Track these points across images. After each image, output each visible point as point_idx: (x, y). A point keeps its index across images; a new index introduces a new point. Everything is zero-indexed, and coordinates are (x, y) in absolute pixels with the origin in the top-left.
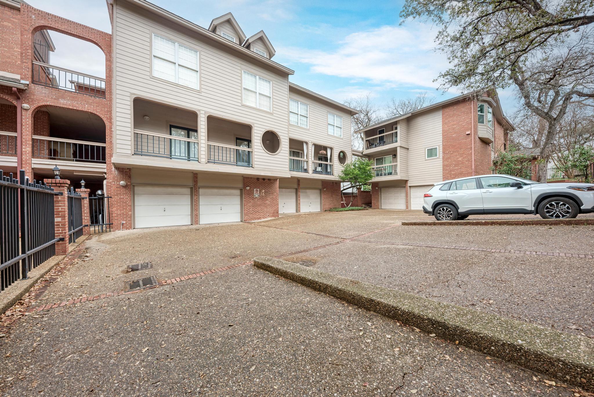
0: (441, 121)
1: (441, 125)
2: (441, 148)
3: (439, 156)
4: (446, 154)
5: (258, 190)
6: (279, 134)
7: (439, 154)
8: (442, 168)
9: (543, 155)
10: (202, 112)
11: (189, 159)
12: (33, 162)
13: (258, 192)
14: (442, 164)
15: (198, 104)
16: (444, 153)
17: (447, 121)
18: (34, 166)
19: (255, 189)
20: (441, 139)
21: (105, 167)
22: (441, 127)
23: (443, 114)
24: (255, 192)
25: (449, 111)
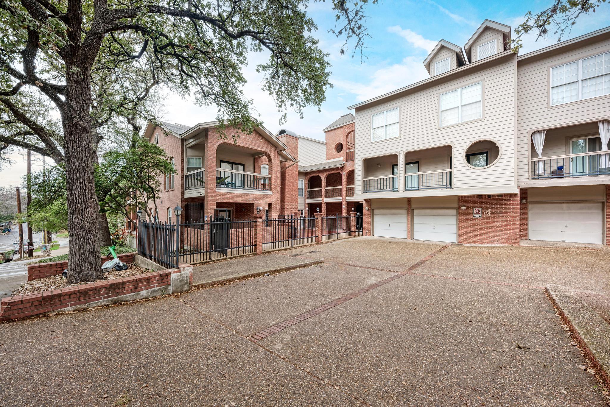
5: (480, 209)
6: (495, 140)
10: (401, 152)
11: (393, 190)
13: (481, 212)
15: (398, 147)
19: (474, 209)
24: (474, 212)
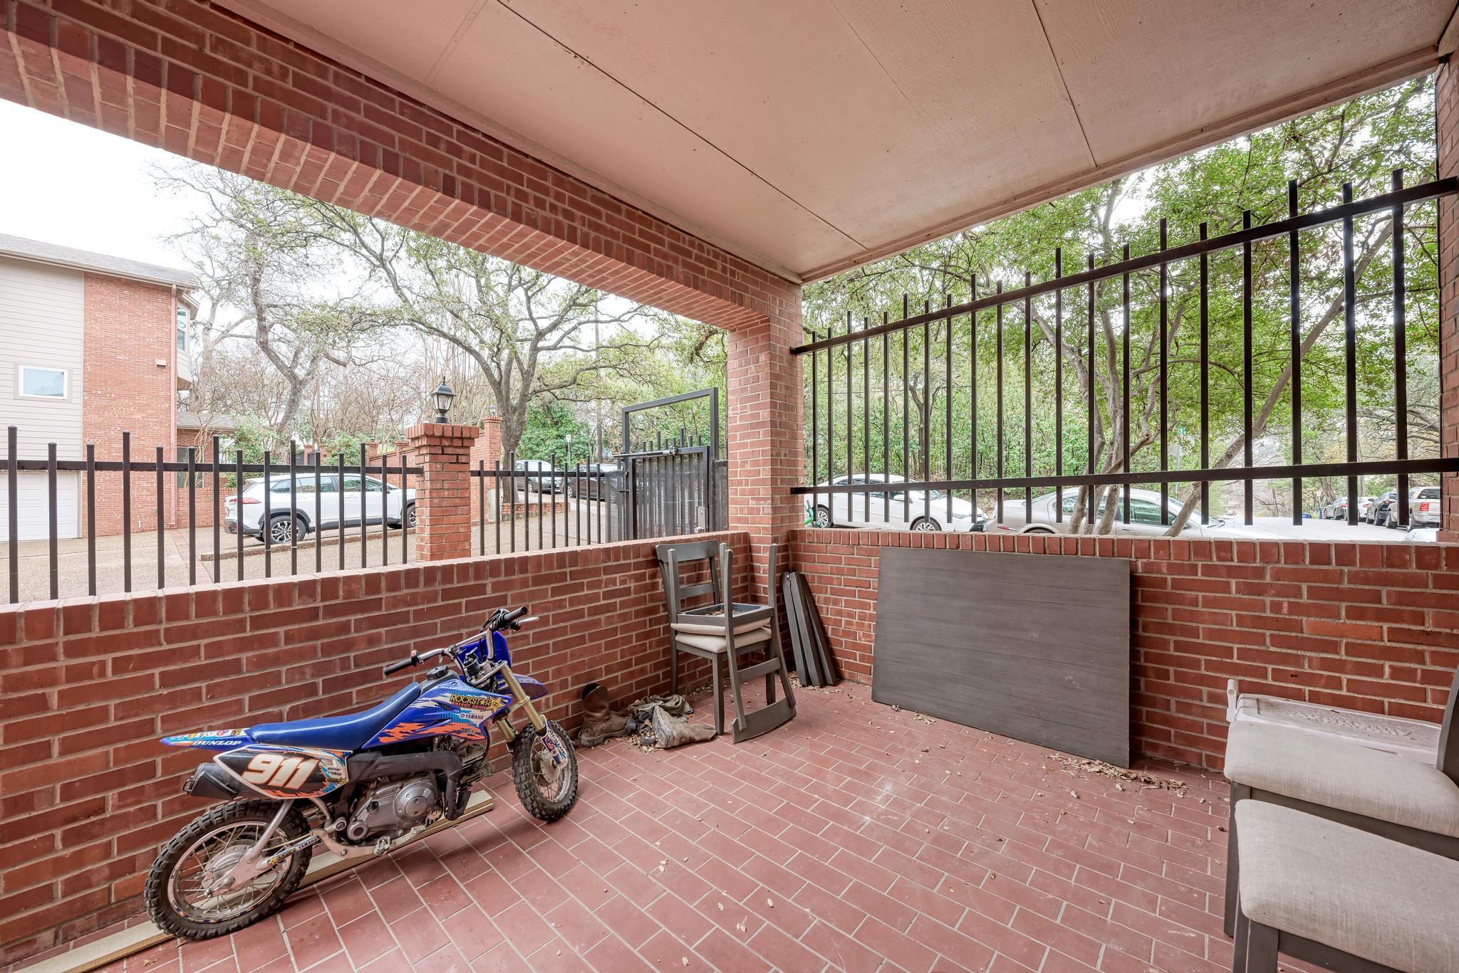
0: (82, 307)
1: (81, 319)
2: (78, 378)
4: (97, 396)
7: (70, 392)
8: (80, 430)
14: (80, 419)
16: (87, 391)
17: (99, 315)
20: (80, 354)
22: (81, 325)
23: (86, 294)
25: (108, 293)
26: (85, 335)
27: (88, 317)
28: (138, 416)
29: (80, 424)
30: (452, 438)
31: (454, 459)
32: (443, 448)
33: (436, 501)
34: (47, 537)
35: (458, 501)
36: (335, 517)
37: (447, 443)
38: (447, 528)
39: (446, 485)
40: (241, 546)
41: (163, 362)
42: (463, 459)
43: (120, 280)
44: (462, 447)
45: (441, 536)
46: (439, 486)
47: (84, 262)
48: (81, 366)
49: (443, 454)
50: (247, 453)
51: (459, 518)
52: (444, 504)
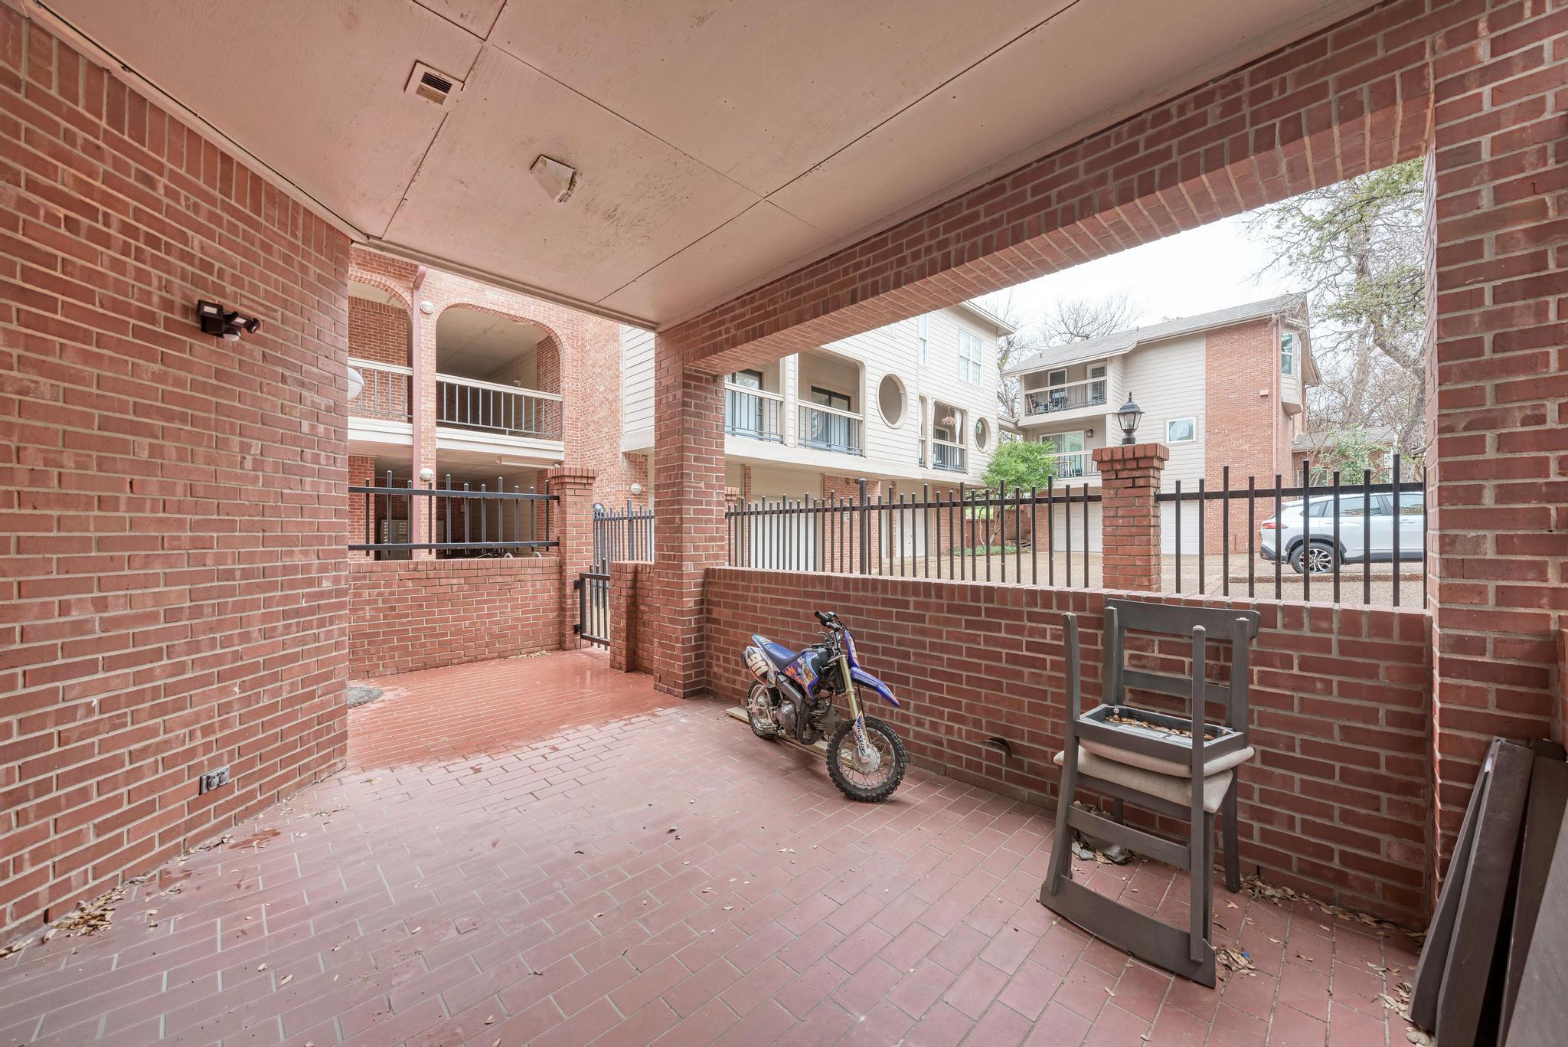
0: (1204, 362)
1: (1204, 372)
2: (1203, 421)
3: (1198, 438)
4: (1215, 434)
6: (905, 382)
7: (1197, 434)
8: (1203, 465)
9: (1408, 446)
12: (438, 435)
14: (1203, 456)
16: (1208, 431)
17: (1216, 364)
18: (440, 445)
20: (1204, 402)
21: (562, 449)
22: (1204, 377)
23: (1208, 349)
25: (1223, 344)
26: (1207, 383)
27: (1209, 369)
28: (1246, 447)
29: (1203, 460)
30: (1124, 461)
31: (1129, 483)
32: (1117, 472)
33: (1110, 529)
34: (1174, 552)
35: (1134, 530)
36: (1388, 547)
37: (1119, 467)
38: (1121, 559)
39: (1120, 513)
40: (1278, 572)
41: (1263, 392)
42: (1141, 482)
43: (1230, 328)
44: (1138, 468)
45: (1116, 567)
46: (1112, 513)
47: (1204, 324)
48: (1204, 412)
49: (1117, 478)
50: (1346, 473)
51: (1136, 549)
52: (1118, 533)
